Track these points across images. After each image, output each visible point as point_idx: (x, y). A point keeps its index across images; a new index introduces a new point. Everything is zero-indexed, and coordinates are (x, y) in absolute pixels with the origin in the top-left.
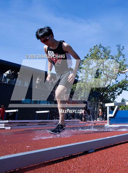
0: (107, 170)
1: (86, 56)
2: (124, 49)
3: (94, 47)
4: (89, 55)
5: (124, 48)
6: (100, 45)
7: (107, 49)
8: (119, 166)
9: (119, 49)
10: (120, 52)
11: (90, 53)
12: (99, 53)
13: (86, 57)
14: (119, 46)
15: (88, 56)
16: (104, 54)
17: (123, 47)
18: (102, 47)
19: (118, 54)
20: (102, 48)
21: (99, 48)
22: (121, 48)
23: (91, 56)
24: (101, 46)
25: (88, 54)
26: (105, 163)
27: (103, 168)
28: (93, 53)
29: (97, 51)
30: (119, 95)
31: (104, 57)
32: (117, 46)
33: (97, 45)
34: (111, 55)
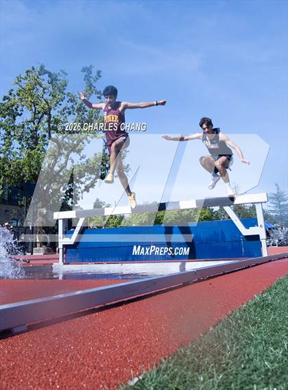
0: (58, 377)
1: (7, 95)
2: (100, 77)
3: (27, 72)
4: (14, 92)
5: (101, 74)
6: (42, 68)
7: (59, 78)
8: (89, 366)
9: (87, 78)
10: (91, 86)
11: (16, 88)
12: (38, 87)
13: (8, 98)
14: (88, 70)
15: (10, 94)
16: (51, 89)
17: (99, 72)
18: (46, 72)
19: (87, 91)
20: (47, 75)
21: (40, 75)
22: (94, 74)
23: (18, 95)
24: (43, 71)
25: (12, 90)
26: (52, 360)
27: (49, 370)
28: (24, 86)
29: (33, 82)
30: (88, 191)
31: (51, 98)
32: (84, 70)
33: (33, 69)
34: (69, 93)
